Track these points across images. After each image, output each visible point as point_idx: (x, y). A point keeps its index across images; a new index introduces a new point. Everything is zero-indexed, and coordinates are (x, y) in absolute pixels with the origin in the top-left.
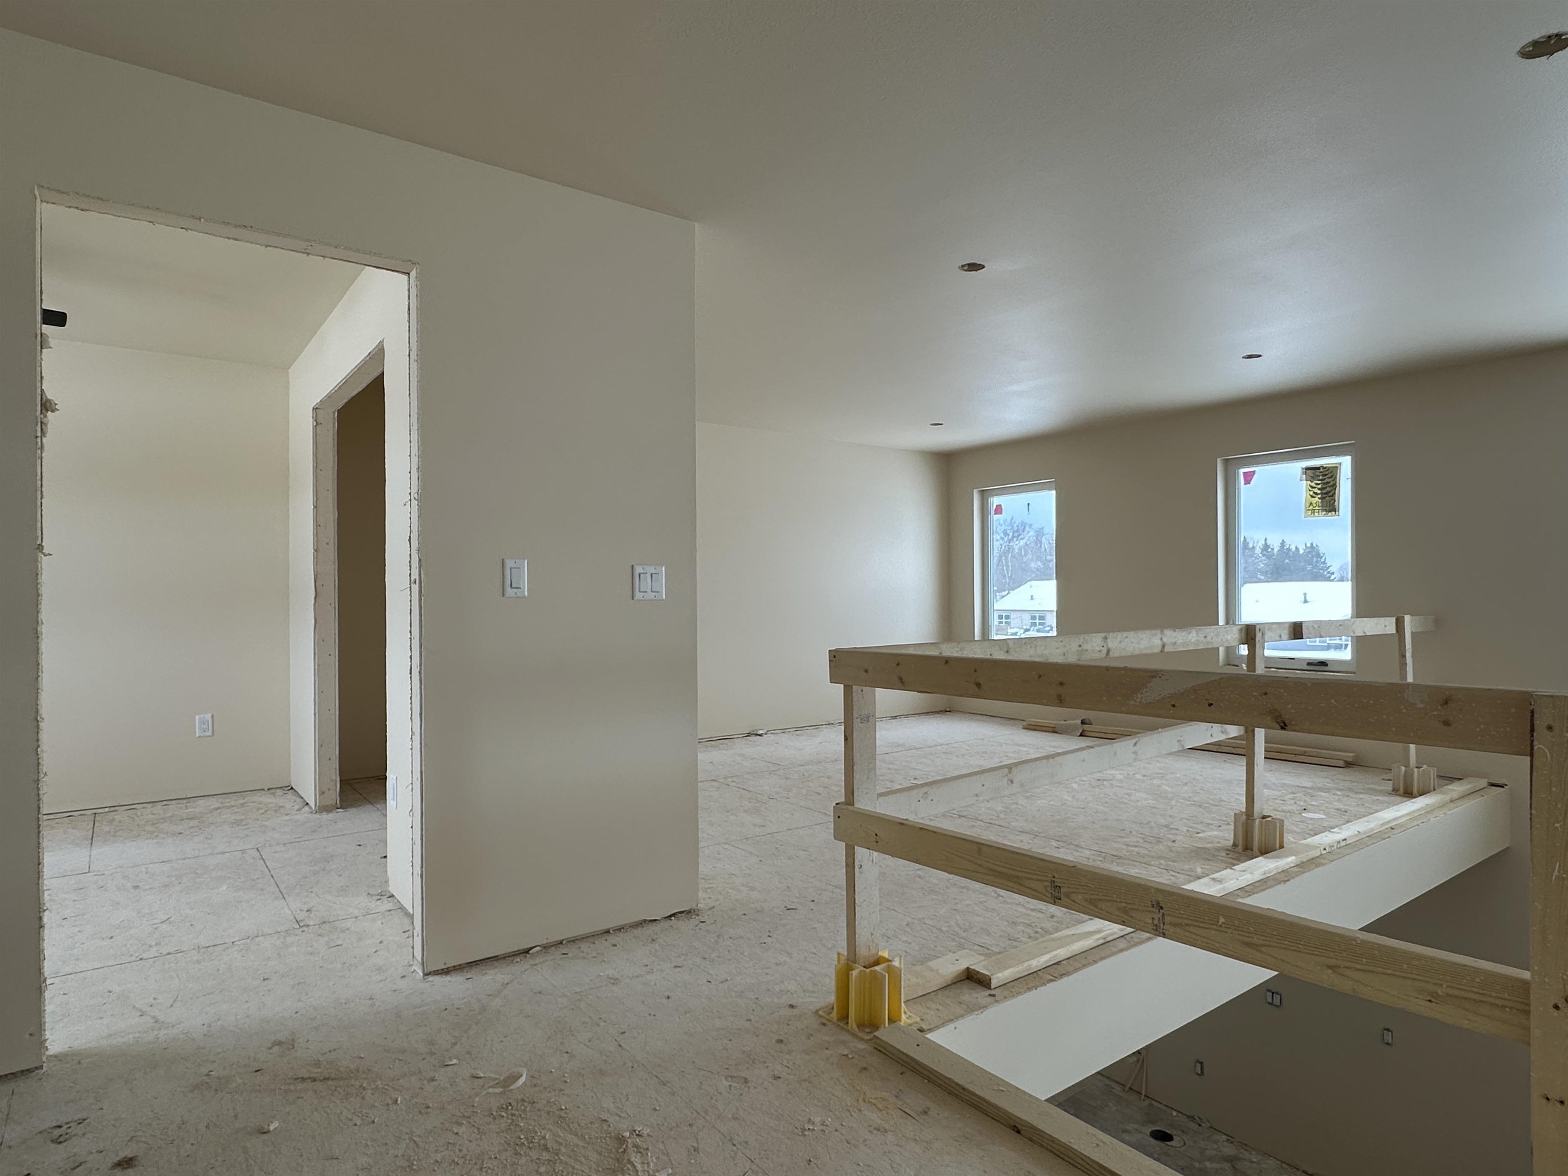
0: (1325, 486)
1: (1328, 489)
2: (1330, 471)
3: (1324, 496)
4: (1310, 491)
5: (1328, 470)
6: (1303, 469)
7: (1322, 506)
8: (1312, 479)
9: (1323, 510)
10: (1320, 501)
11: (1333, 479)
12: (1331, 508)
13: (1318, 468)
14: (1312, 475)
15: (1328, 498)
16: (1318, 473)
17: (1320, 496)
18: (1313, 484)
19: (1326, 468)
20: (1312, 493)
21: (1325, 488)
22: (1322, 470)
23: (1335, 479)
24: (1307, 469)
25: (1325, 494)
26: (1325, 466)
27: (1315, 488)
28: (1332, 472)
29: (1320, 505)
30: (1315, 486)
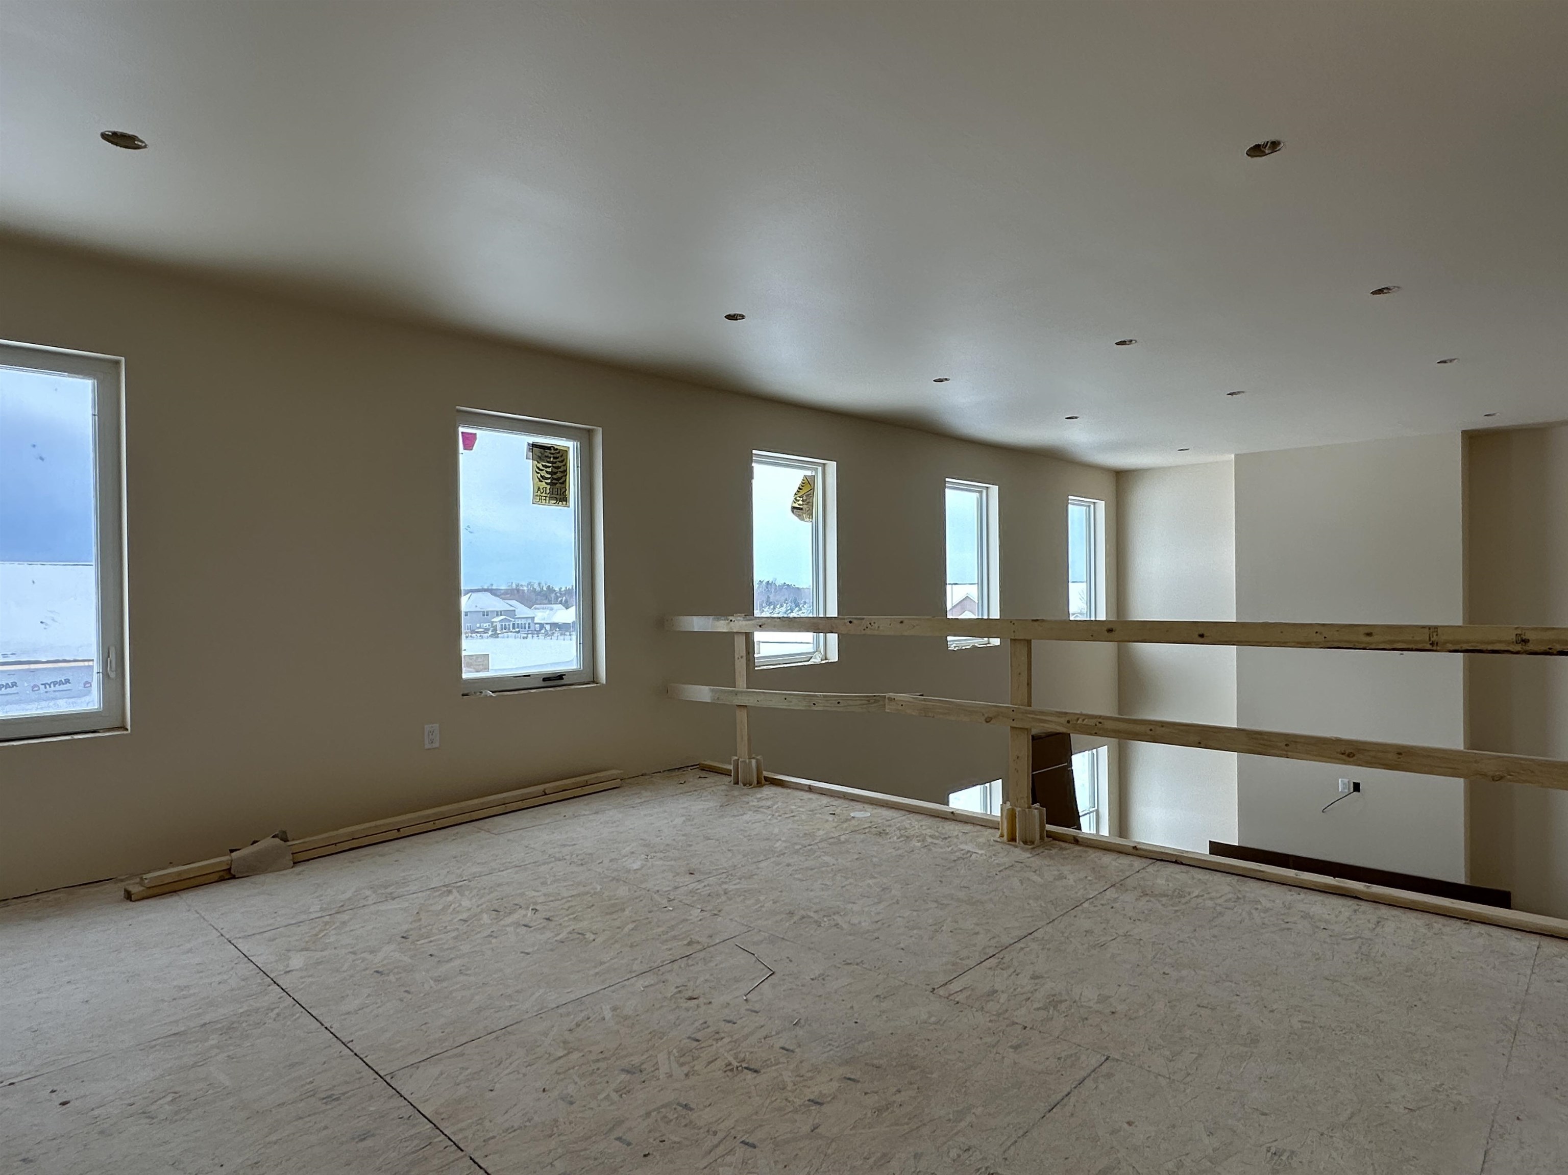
0: (555, 470)
1: (559, 475)
2: (561, 454)
3: (554, 481)
4: (538, 473)
5: (559, 453)
6: (529, 444)
7: (551, 493)
8: (539, 459)
9: (551, 498)
10: (549, 487)
11: (564, 463)
12: (562, 497)
13: (549, 448)
14: (540, 454)
15: (558, 485)
16: (546, 454)
17: (549, 481)
18: (540, 466)
19: (557, 449)
20: (539, 475)
21: (556, 473)
22: (553, 451)
23: (565, 465)
24: (534, 446)
25: (556, 479)
26: (556, 447)
27: (542, 470)
28: (562, 456)
29: (548, 491)
30: (541, 467)
